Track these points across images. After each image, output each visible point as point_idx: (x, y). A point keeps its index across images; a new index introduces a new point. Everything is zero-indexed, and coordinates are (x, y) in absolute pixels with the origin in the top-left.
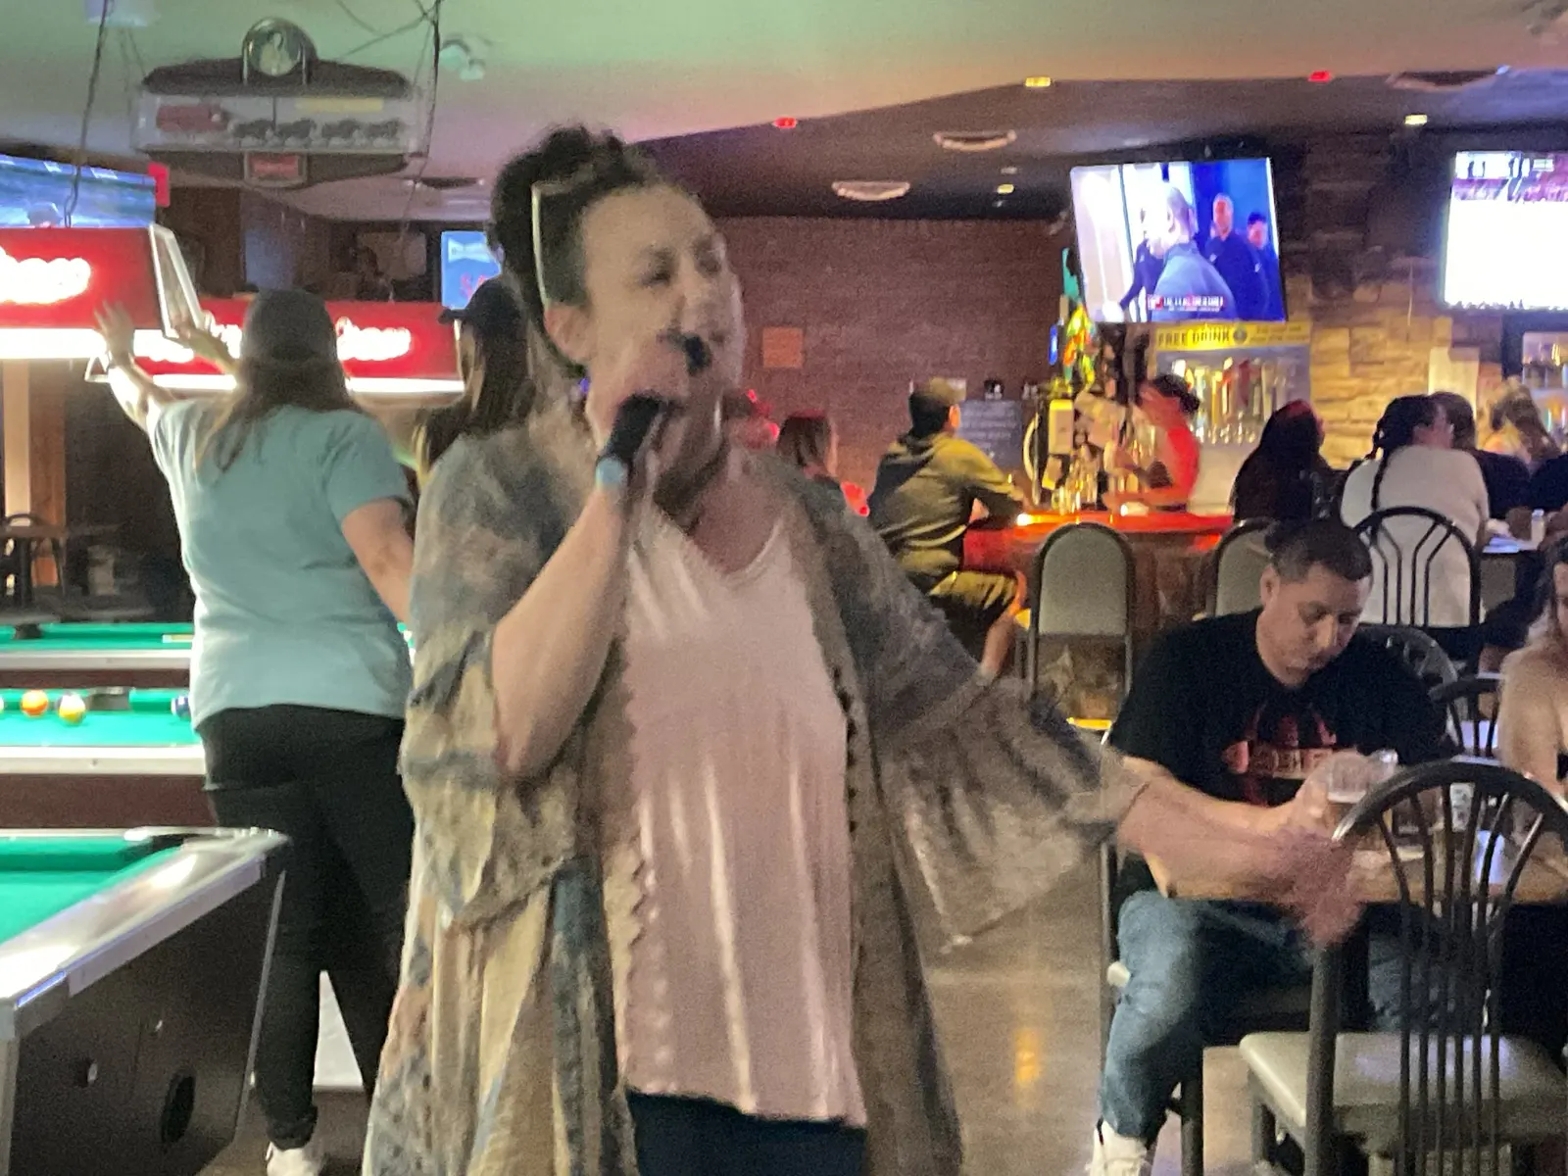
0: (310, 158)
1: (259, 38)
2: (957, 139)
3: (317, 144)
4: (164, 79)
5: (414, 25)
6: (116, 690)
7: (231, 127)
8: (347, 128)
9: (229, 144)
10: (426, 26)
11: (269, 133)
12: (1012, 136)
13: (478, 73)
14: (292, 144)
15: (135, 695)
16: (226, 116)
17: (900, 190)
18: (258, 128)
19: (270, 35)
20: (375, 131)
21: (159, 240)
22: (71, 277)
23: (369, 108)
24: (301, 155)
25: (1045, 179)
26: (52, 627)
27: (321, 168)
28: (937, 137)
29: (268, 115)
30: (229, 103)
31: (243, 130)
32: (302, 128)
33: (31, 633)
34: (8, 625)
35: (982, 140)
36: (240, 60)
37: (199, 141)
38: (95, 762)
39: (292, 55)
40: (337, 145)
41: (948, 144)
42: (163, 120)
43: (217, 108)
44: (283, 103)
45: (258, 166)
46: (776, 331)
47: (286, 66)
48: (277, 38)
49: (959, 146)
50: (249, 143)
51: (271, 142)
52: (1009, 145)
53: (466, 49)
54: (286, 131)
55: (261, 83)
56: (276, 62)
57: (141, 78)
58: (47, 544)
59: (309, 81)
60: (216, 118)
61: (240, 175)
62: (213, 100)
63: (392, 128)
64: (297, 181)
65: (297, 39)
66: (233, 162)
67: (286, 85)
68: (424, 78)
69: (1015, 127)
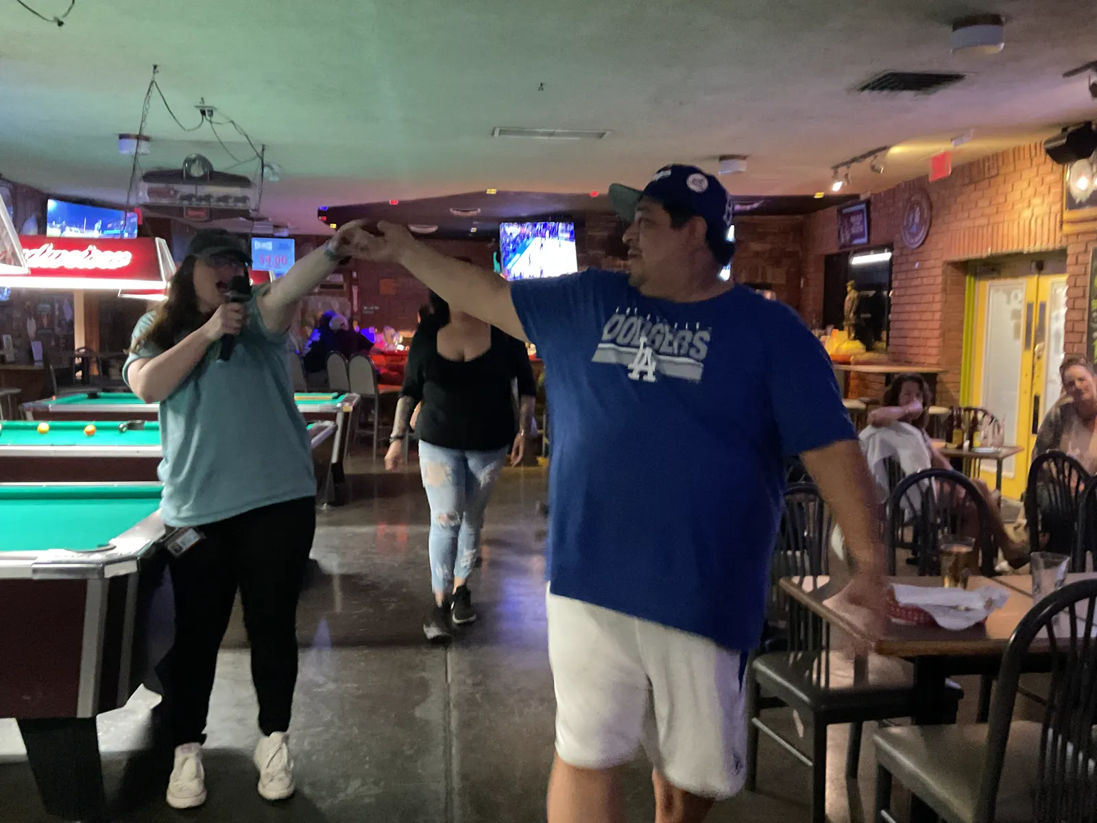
0: (211, 209)
1: (190, 161)
2: (457, 210)
3: (214, 204)
4: (150, 177)
5: (254, 159)
6: (139, 422)
7: (178, 196)
8: (225, 198)
9: (177, 203)
10: (258, 161)
11: (194, 199)
12: (479, 210)
13: (276, 179)
14: (204, 203)
15: (147, 424)
16: (176, 192)
17: (433, 229)
18: (189, 197)
19: (194, 161)
20: (238, 200)
21: (160, 244)
22: (123, 258)
23: (235, 191)
24: (207, 208)
25: (489, 226)
26: (102, 394)
27: (215, 214)
28: (451, 210)
29: (194, 193)
30: (176, 187)
31: (183, 198)
32: (208, 198)
33: (93, 396)
34: (84, 392)
35: (468, 211)
36: (182, 171)
37: (165, 201)
38: (138, 452)
39: (204, 169)
40: (222, 205)
41: (455, 212)
42: (151, 192)
43: (173, 189)
44: (199, 187)
45: (189, 212)
46: (385, 280)
47: (201, 173)
48: (197, 162)
49: (459, 213)
50: (186, 203)
51: (195, 203)
52: (478, 214)
53: (272, 168)
54: (200, 199)
55: (190, 179)
56: (197, 171)
57: (141, 176)
58: (94, 359)
59: (211, 179)
60: (172, 192)
61: (182, 216)
62: (171, 186)
63: (244, 199)
64: (205, 219)
65: (205, 162)
66: (180, 211)
67: (202, 180)
68: (257, 180)
69: (479, 207)
